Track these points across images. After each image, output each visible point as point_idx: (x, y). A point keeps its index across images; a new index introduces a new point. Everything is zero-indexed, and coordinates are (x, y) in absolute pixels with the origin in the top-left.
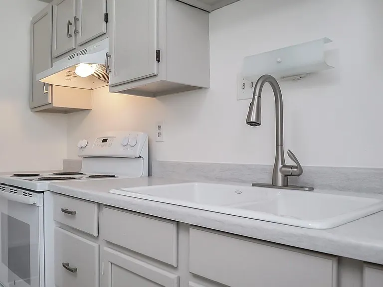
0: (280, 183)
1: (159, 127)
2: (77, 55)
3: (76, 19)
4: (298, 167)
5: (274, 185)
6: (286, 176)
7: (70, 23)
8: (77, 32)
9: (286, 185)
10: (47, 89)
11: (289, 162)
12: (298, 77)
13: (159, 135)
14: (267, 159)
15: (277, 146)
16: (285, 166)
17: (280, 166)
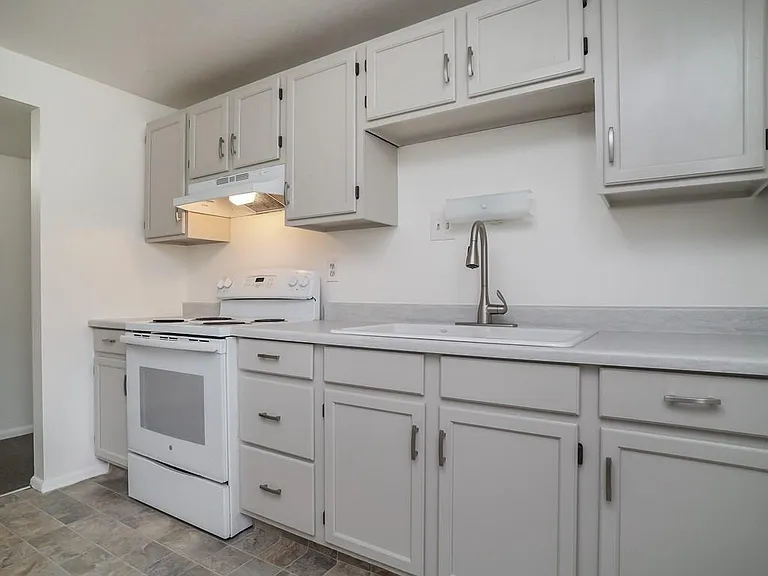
0: (485, 321)
1: (332, 266)
2: (232, 179)
3: (233, 137)
4: (505, 306)
5: (479, 323)
6: (491, 314)
7: (222, 141)
8: (233, 152)
9: (490, 323)
10: (180, 217)
11: (494, 300)
12: (499, 222)
13: (333, 274)
14: (472, 299)
15: (482, 286)
16: (490, 305)
17: (485, 306)
